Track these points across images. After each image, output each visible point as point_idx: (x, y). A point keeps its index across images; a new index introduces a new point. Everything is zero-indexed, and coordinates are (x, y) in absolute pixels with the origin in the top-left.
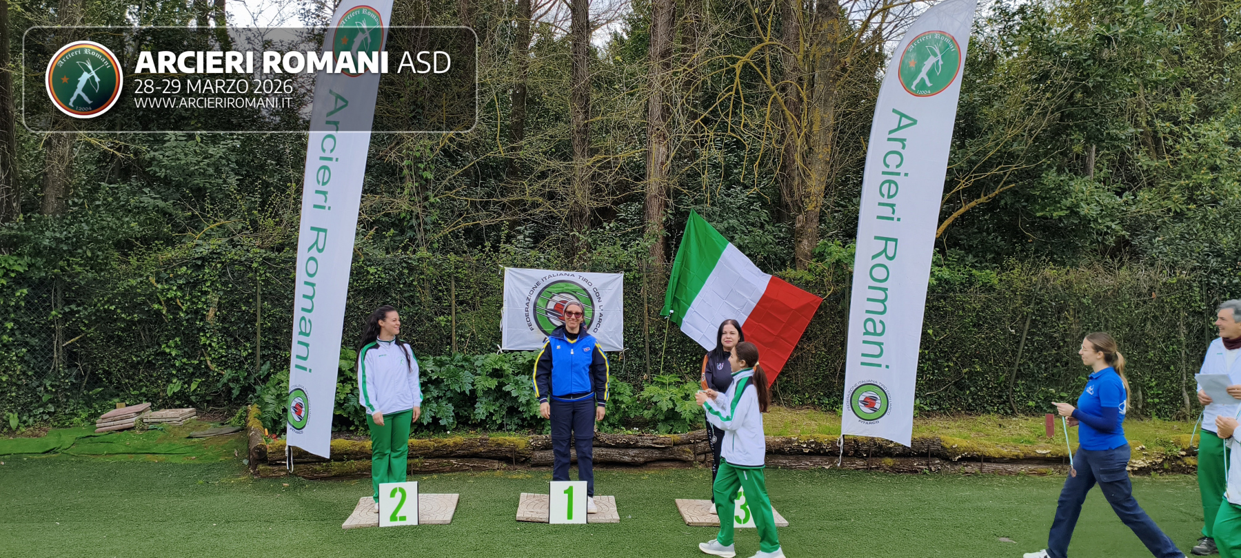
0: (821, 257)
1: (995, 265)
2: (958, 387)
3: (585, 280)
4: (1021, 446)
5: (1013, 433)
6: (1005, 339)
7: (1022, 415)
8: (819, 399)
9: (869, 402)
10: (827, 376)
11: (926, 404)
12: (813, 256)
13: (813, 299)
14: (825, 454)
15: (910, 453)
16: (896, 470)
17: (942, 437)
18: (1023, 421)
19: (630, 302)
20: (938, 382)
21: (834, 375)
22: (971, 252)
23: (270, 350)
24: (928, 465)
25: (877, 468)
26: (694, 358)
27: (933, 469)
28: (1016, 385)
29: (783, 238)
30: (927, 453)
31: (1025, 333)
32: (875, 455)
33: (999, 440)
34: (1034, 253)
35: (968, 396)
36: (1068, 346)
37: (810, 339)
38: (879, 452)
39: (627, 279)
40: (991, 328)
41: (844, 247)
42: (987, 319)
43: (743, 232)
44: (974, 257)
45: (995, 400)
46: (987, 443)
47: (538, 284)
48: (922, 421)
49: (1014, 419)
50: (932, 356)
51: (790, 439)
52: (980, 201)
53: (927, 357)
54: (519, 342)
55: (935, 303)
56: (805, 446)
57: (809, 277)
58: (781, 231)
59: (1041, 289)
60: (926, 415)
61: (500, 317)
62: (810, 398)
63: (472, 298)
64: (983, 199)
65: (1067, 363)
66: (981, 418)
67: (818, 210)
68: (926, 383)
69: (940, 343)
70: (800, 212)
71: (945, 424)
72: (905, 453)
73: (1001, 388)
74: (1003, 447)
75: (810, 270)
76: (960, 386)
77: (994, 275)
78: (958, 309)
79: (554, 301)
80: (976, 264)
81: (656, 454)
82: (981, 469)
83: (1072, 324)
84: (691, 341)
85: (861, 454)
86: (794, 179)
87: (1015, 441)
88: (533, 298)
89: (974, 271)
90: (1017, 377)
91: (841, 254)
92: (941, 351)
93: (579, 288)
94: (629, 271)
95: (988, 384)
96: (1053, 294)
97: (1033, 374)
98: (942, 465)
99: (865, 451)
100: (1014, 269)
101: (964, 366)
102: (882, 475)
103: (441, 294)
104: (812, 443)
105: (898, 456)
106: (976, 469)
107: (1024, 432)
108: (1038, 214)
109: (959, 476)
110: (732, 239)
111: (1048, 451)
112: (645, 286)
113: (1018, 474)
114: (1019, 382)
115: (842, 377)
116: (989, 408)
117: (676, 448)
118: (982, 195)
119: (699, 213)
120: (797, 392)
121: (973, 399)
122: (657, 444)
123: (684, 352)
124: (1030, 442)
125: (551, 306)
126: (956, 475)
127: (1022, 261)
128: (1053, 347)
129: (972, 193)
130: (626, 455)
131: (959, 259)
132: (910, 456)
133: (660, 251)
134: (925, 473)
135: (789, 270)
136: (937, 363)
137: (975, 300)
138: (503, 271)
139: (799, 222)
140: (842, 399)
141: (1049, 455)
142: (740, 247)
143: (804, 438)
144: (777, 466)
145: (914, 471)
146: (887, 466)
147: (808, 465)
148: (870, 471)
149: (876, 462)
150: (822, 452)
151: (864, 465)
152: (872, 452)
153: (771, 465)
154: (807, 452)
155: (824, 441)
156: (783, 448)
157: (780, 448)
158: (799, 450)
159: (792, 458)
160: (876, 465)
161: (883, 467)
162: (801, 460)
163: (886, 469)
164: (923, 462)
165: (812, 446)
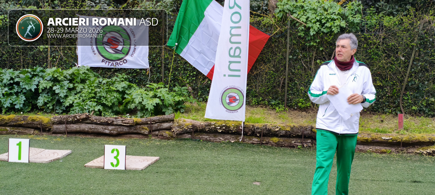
10: (275, 87)
14: (233, 134)
15: (290, 135)
25: (267, 143)
27: (305, 145)
30: (302, 135)
38: (268, 133)
54: (88, 61)
56: (219, 128)
72: (288, 135)
81: (126, 129)
99: (259, 133)
104: (224, 126)
105: (282, 136)
111: (391, 138)
117: (138, 126)
122: (125, 123)
130: (107, 129)
143: (219, 123)
144: (201, 139)
145: (292, 147)
146: (274, 142)
147: (221, 140)
148: (261, 145)
149: (266, 140)
150: (230, 132)
151: (258, 141)
152: (263, 133)
153: (197, 139)
154: (220, 131)
155: (232, 125)
156: (205, 129)
157: (203, 129)
158: (215, 130)
159: (212, 135)
160: (266, 141)
161: (270, 143)
162: (217, 136)
163: (272, 144)
164: (299, 141)
165: (224, 128)
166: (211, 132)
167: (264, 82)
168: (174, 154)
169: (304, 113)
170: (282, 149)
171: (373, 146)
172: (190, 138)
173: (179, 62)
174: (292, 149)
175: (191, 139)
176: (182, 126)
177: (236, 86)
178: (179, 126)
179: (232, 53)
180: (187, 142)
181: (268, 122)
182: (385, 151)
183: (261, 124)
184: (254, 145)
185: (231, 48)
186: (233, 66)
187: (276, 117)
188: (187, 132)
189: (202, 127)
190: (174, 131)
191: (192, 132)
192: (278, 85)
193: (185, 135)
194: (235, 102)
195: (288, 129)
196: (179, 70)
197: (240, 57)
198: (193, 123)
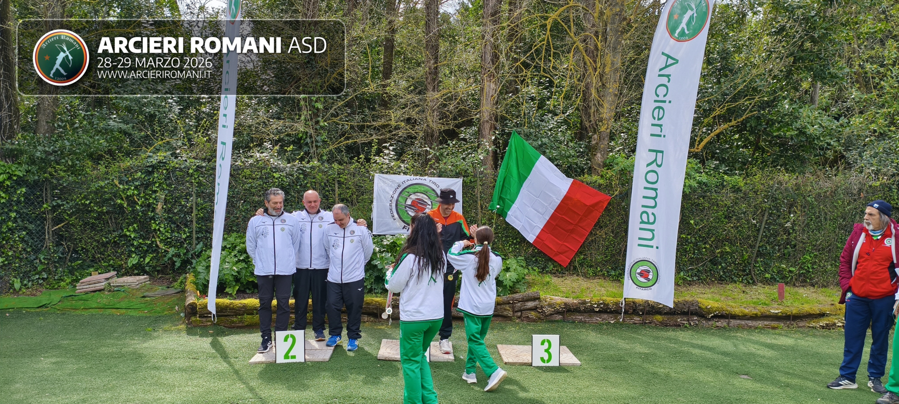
0: (609, 166)
1: (742, 172)
2: (712, 263)
3: (434, 183)
4: (759, 307)
5: (753, 297)
6: (749, 227)
7: (760, 284)
8: (608, 272)
9: (645, 274)
10: (614, 255)
11: (688, 276)
12: (605, 165)
13: (604, 197)
14: (611, 312)
15: (675, 312)
16: (664, 325)
17: (699, 300)
18: (761, 289)
19: (467, 199)
20: (698, 259)
21: (619, 253)
22: (723, 163)
23: (203, 233)
24: (688, 321)
25: (650, 323)
26: (515, 241)
28: (756, 262)
29: (582, 152)
30: (688, 312)
31: (764, 223)
32: (648, 313)
33: (743, 303)
34: (772, 164)
35: (720, 269)
36: (795, 233)
37: (602, 227)
39: (465, 182)
40: (738, 219)
41: (628, 159)
42: (734, 212)
43: (552, 148)
44: (726, 166)
45: (740, 273)
46: (733, 304)
47: (399, 186)
48: (685, 288)
49: (754, 287)
50: (693, 240)
51: (585, 301)
52: (731, 124)
53: (689, 241)
54: (385, 229)
55: (696, 201)
56: (596, 306)
57: (601, 181)
58: (581, 148)
59: (775, 191)
60: (688, 284)
61: (371, 210)
62: (601, 271)
63: (350, 197)
64: (733, 123)
65: (795, 246)
66: (730, 286)
67: (608, 131)
68: (688, 260)
69: (700, 230)
70: (595, 132)
71: (702, 290)
73: (745, 264)
74: (745, 308)
75: (602, 176)
76: (714, 262)
77: (741, 179)
78: (713, 204)
79: (411, 198)
80: (728, 172)
82: (728, 324)
83: (799, 217)
84: (513, 228)
85: (638, 312)
86: (591, 108)
87: (754, 303)
88: (396, 196)
89: (726, 176)
90: (757, 256)
91: (625, 164)
92: (700, 237)
93: (429, 189)
94: (467, 176)
95: (735, 261)
96: (785, 194)
97: (769, 253)
98: (699, 321)
99: (641, 310)
100: (756, 175)
101: (717, 248)
102: (653, 328)
103: (327, 193)
104: (601, 304)
105: (666, 314)
106: (725, 324)
107: (762, 297)
108: (775, 134)
109: (712, 329)
110: (544, 153)
112: (479, 189)
113: (756, 328)
114: (759, 259)
115: (625, 255)
116: (736, 279)
118: (733, 120)
119: (519, 134)
120: (591, 266)
121: (723, 272)
123: (507, 237)
124: (765, 304)
125: (409, 202)
126: (709, 329)
127: (762, 169)
128: (785, 234)
129: (725, 118)
131: (714, 168)
132: (674, 314)
133: (490, 162)
134: (686, 327)
135: (586, 176)
136: (697, 245)
137: (727, 198)
138: (373, 176)
139: (594, 140)
140: (624, 272)
142: (550, 159)
143: (595, 300)
144: (575, 321)
145: (679, 325)
146: (658, 321)
147: (598, 320)
148: (645, 325)
150: (608, 311)
151: (640, 321)
152: (646, 311)
153: (570, 320)
154: (598, 310)
155: (610, 303)
156: (579, 308)
158: (592, 309)
159: (588, 315)
160: (650, 320)
161: (654, 322)
162: (593, 316)
163: (656, 324)
164: (686, 319)
165: (602, 306)
166: (586, 311)
172: (562, 320)
174: (679, 328)
176: (553, 305)
189: (576, 305)
190: (542, 312)
191: (564, 312)
193: (557, 315)
198: (564, 301)
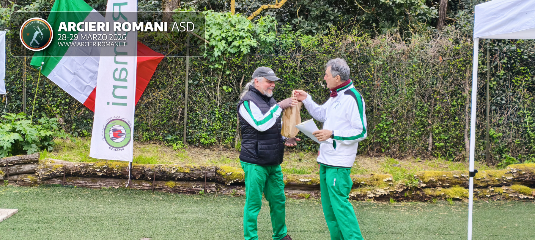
14: (116, 177)
15: (190, 178)
16: (175, 191)
24: (204, 188)
25: (161, 189)
27: (208, 190)
30: (204, 178)
32: (158, 179)
38: (162, 176)
51: (87, 165)
56: (98, 170)
72: (187, 178)
85: (147, 178)
98: (217, 188)
99: (151, 176)
102: (164, 194)
105: (179, 180)
111: (310, 180)
132: (189, 180)
134: (200, 194)
141: (309, 183)
143: (99, 164)
144: (75, 185)
145: (192, 192)
146: (169, 187)
147: (101, 185)
148: (154, 191)
149: (160, 184)
150: (113, 175)
151: (150, 187)
152: (156, 177)
153: (70, 185)
154: (101, 175)
155: (115, 166)
156: (80, 172)
157: (77, 172)
158: (93, 174)
159: (89, 179)
160: (160, 186)
161: (165, 188)
162: (96, 181)
163: (167, 190)
164: (201, 185)
165: (105, 170)
166: (88, 175)
167: (157, 112)
168: (38, 205)
169: (208, 151)
170: (179, 195)
171: (289, 189)
172: (60, 184)
173: (46, 86)
174: (192, 195)
175: (62, 185)
176: (50, 168)
177: (122, 117)
178: (45, 169)
179: (117, 76)
180: (55, 189)
181: (162, 163)
182: (303, 195)
183: (153, 165)
184: (144, 192)
185: (116, 70)
186: (118, 92)
187: (173, 156)
188: (56, 176)
189: (76, 169)
190: (38, 175)
191: (63, 176)
192: (176, 116)
193: (54, 179)
194: (120, 137)
195: (188, 171)
196: (46, 96)
197: (126, 81)
198: (64, 164)
